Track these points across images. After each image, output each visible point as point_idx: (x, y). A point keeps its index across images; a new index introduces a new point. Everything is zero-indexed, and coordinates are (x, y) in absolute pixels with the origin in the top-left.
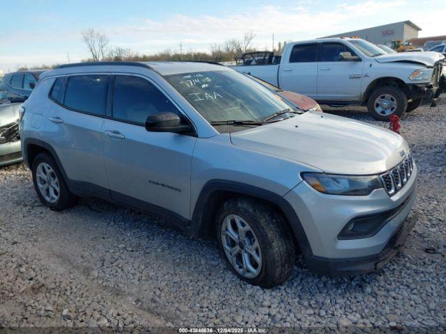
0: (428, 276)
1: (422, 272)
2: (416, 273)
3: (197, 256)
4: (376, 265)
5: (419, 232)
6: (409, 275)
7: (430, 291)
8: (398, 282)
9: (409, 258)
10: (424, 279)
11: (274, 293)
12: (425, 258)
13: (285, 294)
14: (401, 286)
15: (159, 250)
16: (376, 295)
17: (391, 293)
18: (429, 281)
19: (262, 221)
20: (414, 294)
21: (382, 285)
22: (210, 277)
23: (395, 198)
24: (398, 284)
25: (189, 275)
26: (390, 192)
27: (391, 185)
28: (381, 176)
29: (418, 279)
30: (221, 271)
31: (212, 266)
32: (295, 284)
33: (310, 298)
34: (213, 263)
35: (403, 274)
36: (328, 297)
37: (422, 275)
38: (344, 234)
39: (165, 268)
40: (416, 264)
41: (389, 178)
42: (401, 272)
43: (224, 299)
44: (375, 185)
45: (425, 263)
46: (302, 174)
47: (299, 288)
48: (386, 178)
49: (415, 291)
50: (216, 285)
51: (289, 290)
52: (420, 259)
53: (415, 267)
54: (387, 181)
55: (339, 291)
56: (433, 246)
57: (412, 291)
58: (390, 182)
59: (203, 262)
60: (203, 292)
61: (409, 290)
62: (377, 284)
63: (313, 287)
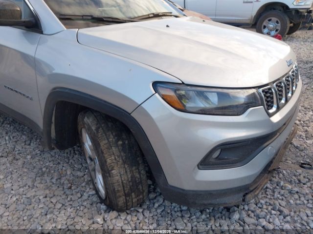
0: (302, 199)
1: (297, 192)
2: (290, 192)
3: (65, 165)
4: (244, 196)
5: (296, 145)
6: (283, 195)
7: (305, 218)
8: (270, 204)
9: (283, 174)
10: (298, 202)
11: (129, 217)
12: (300, 174)
13: (141, 217)
14: (273, 212)
15: (29, 157)
16: (244, 223)
17: (260, 220)
18: (304, 203)
19: (103, 143)
20: (288, 222)
21: (252, 209)
22: (68, 192)
23: (276, 119)
24: (270, 208)
25: (48, 188)
26: (271, 111)
27: (273, 102)
28: (261, 90)
29: (292, 201)
30: (83, 184)
31: (78, 177)
32: (156, 205)
33: (169, 222)
34: (79, 173)
35: (276, 195)
36: (189, 225)
37: (296, 196)
38: (206, 163)
39: (25, 178)
40: (290, 182)
41: (272, 93)
42: (274, 192)
43: (72, 222)
44: (252, 102)
45: (299, 181)
46: (155, 85)
47: (159, 211)
48: (266, 93)
49: (288, 218)
50: (71, 203)
51: (147, 213)
52: (295, 176)
53: (289, 187)
54: (268, 97)
55: (203, 216)
56: (308, 160)
57: (284, 218)
58: (272, 98)
59: (69, 173)
60: (52, 212)
61: (282, 217)
62: (246, 208)
63: (176, 209)
